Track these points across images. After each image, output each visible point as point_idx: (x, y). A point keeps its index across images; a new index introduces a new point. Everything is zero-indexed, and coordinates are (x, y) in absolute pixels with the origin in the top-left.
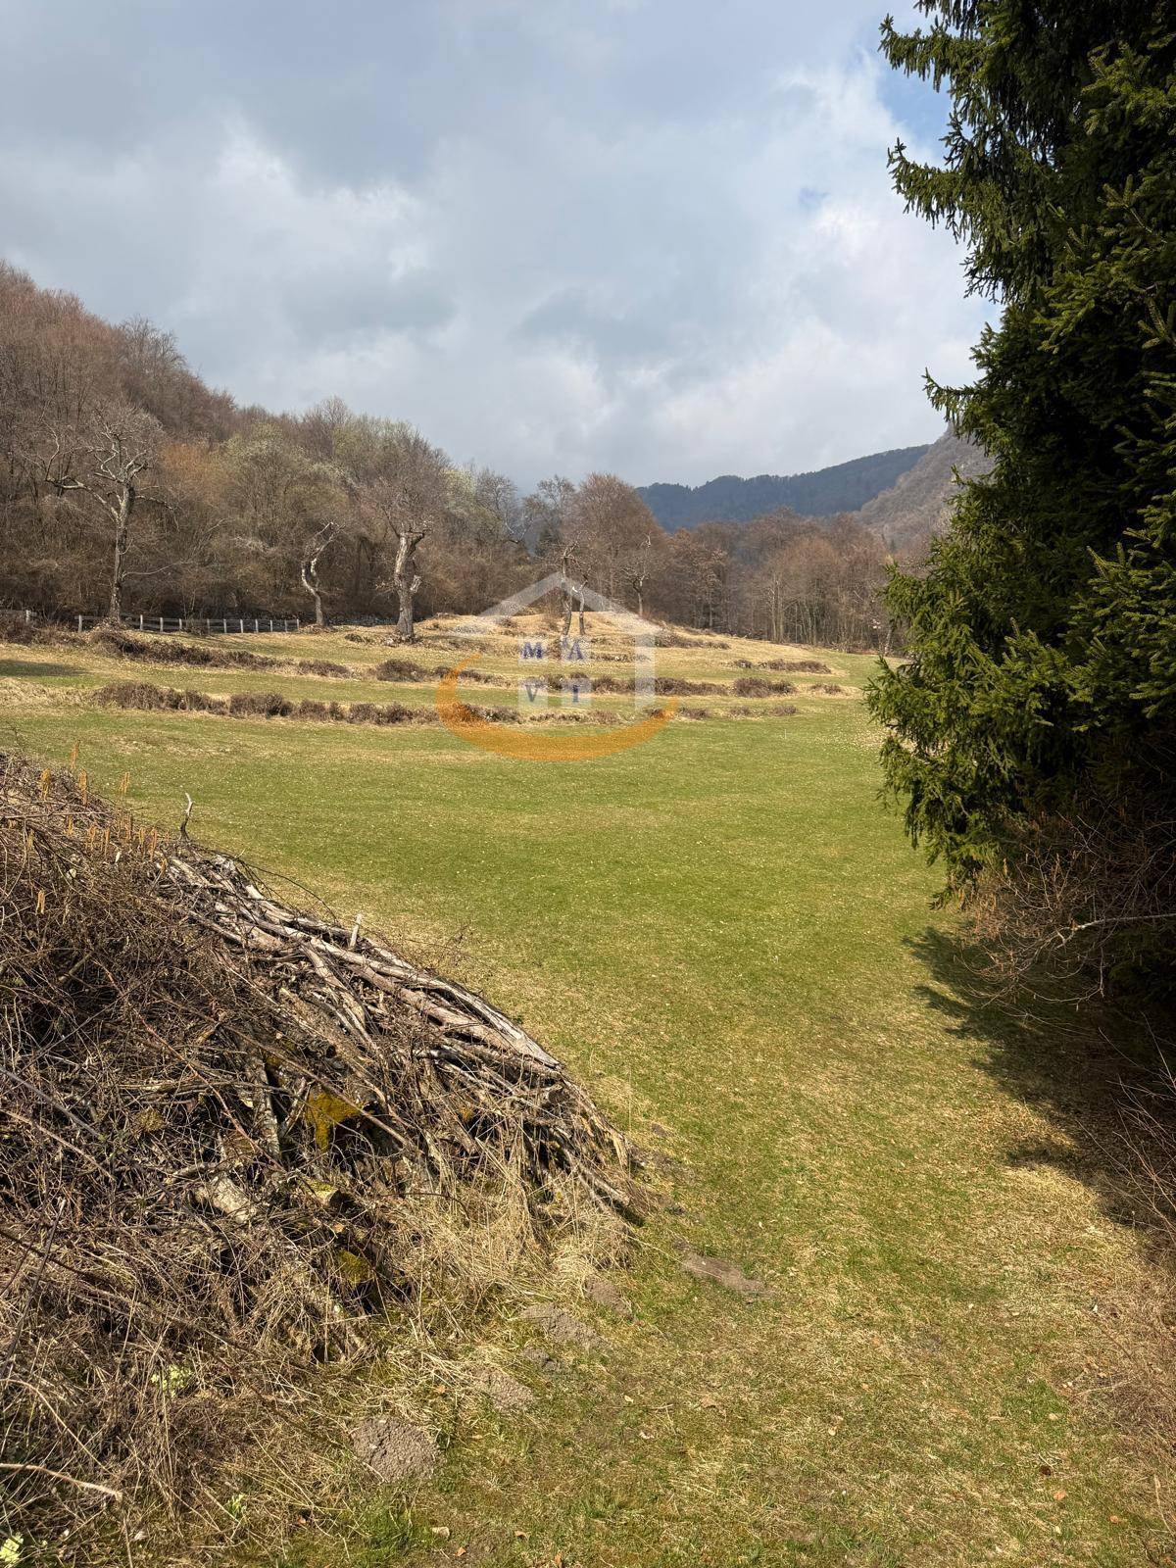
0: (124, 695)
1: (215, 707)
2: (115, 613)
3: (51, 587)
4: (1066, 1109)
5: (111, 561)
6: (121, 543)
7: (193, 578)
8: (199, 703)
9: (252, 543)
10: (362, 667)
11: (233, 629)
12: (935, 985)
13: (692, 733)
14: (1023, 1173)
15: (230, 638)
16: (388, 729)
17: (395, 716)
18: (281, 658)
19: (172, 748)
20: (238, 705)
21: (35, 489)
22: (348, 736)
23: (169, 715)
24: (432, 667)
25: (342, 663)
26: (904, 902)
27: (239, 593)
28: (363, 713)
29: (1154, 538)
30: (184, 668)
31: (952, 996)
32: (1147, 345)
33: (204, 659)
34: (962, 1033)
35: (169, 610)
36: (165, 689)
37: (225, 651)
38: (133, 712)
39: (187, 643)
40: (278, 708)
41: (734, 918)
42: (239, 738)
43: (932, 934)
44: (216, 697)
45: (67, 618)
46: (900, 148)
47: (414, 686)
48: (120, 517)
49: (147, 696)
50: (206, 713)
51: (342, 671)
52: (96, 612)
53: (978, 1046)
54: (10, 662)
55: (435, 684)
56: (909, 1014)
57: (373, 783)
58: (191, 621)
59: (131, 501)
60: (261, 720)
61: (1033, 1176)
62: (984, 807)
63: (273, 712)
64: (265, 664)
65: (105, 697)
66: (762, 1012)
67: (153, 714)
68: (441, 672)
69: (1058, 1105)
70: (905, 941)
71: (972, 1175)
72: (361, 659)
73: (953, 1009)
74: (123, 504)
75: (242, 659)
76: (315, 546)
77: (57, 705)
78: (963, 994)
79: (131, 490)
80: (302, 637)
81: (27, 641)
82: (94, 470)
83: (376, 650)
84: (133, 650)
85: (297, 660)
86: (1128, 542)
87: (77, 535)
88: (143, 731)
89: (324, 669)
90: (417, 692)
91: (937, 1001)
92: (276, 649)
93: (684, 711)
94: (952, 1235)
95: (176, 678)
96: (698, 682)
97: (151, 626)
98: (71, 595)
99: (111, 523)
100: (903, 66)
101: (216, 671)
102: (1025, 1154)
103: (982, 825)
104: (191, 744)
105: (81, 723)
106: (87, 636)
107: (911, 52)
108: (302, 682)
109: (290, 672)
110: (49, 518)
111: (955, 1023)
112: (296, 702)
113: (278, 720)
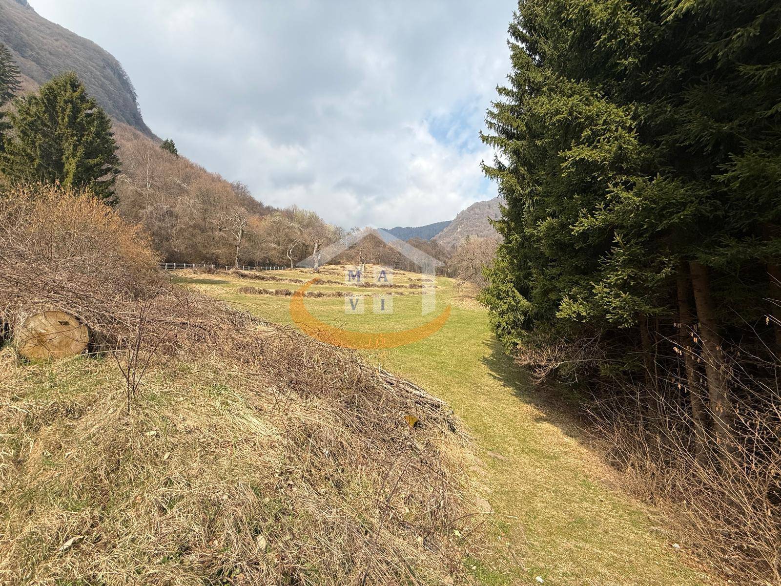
0: (246, 290)
1: (270, 293)
2: (237, 265)
3: (217, 257)
4: (538, 406)
5: (236, 250)
6: (239, 246)
7: (258, 256)
8: (266, 292)
9: (273, 245)
10: (306, 280)
11: (268, 269)
12: (491, 373)
13: (401, 300)
14: (540, 424)
15: (268, 272)
16: (318, 299)
17: (320, 295)
18: (284, 278)
19: (264, 306)
20: (277, 293)
21: (213, 230)
22: (308, 302)
23: (259, 296)
24: (326, 280)
25: (300, 279)
26: (474, 349)
27: (269, 259)
28: (311, 294)
29: (612, 282)
30: (258, 281)
31: (497, 376)
32: (614, 242)
33: (263, 278)
34: (504, 386)
35: (251, 264)
36: (257, 288)
37: (269, 276)
38: (249, 295)
39: (258, 274)
40: (288, 294)
41: (435, 355)
42: (281, 303)
43: (484, 358)
44: (271, 290)
45: (223, 267)
46: (483, 162)
47: (322, 286)
48: (239, 237)
49: (252, 290)
50: (268, 295)
51: (301, 281)
52: (231, 265)
53: (510, 389)
54: (209, 280)
55: (327, 285)
56: (491, 381)
57: (321, 316)
58: (257, 267)
59: (242, 234)
60: (283, 297)
61: (543, 425)
62: (515, 328)
63: (286, 294)
64: (280, 280)
65: (241, 291)
66: (458, 383)
67: (254, 295)
68: (328, 282)
69: (536, 405)
70: (479, 360)
71: (529, 426)
72: (305, 278)
73: (500, 380)
74: (240, 235)
75: (274, 278)
76: (291, 246)
77: (227, 293)
78: (499, 375)
79: (243, 231)
80: (287, 271)
81: (213, 274)
82: (232, 225)
83: (308, 275)
84: (243, 276)
85: (289, 279)
86: (603, 282)
87: (224, 242)
88: (255, 301)
89: (296, 281)
90: (323, 287)
91: (495, 378)
92: (281, 275)
93: (397, 293)
94: (536, 442)
95: (257, 284)
96: (399, 285)
97: (246, 269)
98: (223, 261)
99: (235, 239)
100: (485, 142)
101: (266, 282)
102: (538, 419)
103: (515, 333)
104: (269, 305)
105: (236, 299)
106: (230, 272)
107: (487, 139)
108: (290, 285)
109: (287, 282)
110: (217, 238)
111: (502, 383)
112: (293, 291)
113: (288, 296)
